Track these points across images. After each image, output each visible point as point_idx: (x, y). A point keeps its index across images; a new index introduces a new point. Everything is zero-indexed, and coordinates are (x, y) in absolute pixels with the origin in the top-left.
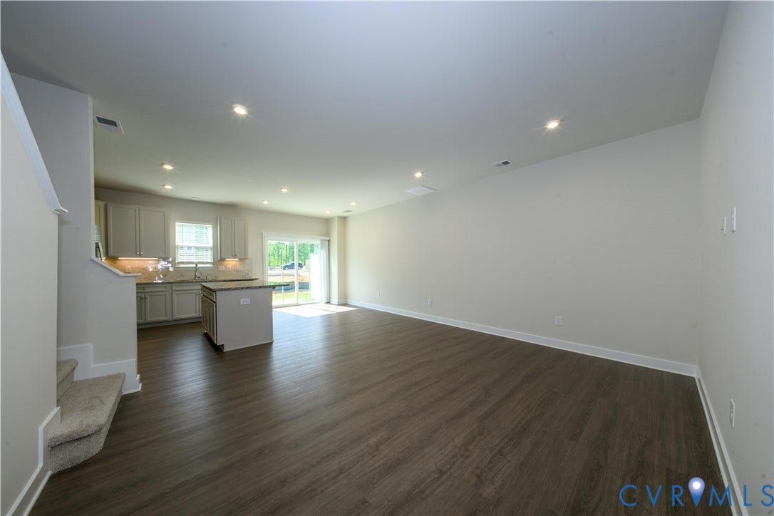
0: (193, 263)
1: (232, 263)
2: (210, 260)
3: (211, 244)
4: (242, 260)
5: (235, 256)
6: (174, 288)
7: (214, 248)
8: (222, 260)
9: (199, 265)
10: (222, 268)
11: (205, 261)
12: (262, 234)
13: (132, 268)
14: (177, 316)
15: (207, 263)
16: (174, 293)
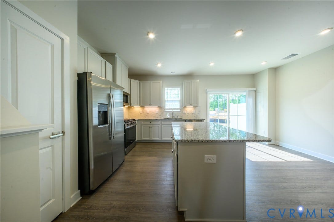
0: (171, 109)
1: (190, 109)
2: (179, 107)
3: (179, 99)
4: (195, 107)
5: (191, 105)
6: (163, 123)
7: (181, 101)
8: (185, 107)
9: (174, 110)
10: (185, 112)
11: (177, 108)
12: (206, 90)
13: (149, 111)
14: (164, 139)
15: (178, 109)
16: (162, 125)
